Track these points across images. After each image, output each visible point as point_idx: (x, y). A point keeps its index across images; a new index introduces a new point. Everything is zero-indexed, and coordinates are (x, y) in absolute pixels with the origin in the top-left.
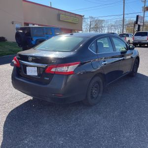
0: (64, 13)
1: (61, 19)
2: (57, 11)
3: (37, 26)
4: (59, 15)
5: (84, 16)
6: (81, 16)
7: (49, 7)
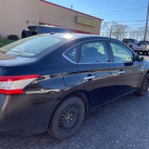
0: (82, 15)
1: (78, 21)
2: (75, 13)
3: (53, 27)
4: (76, 18)
5: (103, 20)
6: (100, 19)
7: (69, 9)
